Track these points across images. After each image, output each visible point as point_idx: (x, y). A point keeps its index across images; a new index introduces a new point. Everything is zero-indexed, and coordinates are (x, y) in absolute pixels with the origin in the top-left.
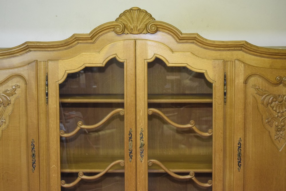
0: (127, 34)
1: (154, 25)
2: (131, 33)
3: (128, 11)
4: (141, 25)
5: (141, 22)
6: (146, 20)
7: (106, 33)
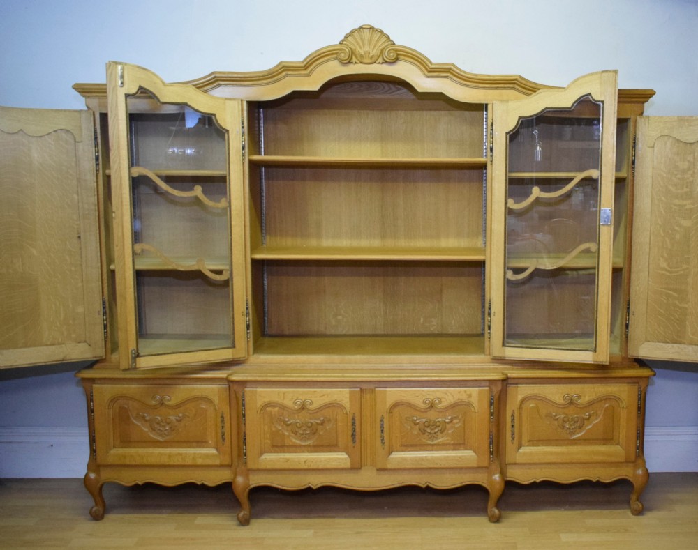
0: (356, 63)
1: (393, 49)
2: (361, 63)
3: (356, 30)
4: (375, 51)
5: (375, 47)
6: (382, 43)
7: (326, 61)
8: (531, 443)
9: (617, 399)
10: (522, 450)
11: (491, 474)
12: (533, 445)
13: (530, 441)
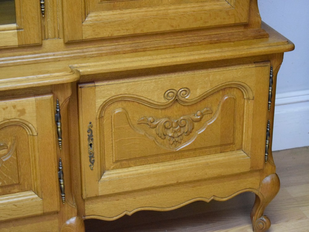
8: (119, 164)
9: (239, 87)
10: (106, 177)
11: (63, 220)
12: (122, 167)
13: (117, 161)
